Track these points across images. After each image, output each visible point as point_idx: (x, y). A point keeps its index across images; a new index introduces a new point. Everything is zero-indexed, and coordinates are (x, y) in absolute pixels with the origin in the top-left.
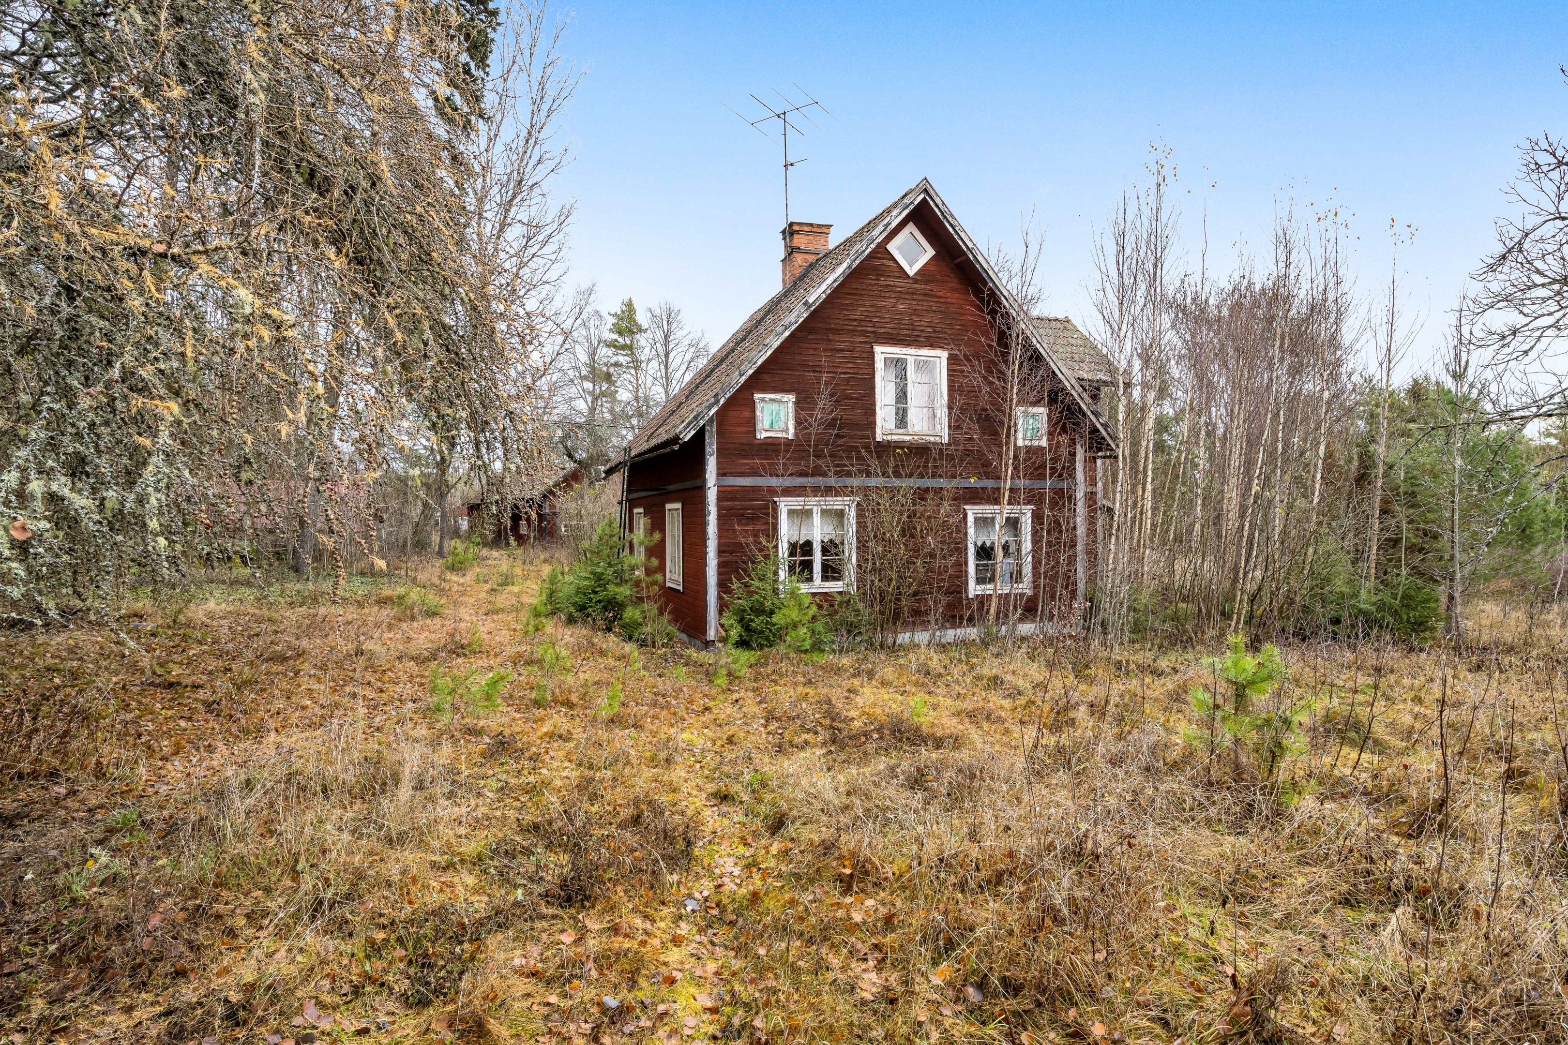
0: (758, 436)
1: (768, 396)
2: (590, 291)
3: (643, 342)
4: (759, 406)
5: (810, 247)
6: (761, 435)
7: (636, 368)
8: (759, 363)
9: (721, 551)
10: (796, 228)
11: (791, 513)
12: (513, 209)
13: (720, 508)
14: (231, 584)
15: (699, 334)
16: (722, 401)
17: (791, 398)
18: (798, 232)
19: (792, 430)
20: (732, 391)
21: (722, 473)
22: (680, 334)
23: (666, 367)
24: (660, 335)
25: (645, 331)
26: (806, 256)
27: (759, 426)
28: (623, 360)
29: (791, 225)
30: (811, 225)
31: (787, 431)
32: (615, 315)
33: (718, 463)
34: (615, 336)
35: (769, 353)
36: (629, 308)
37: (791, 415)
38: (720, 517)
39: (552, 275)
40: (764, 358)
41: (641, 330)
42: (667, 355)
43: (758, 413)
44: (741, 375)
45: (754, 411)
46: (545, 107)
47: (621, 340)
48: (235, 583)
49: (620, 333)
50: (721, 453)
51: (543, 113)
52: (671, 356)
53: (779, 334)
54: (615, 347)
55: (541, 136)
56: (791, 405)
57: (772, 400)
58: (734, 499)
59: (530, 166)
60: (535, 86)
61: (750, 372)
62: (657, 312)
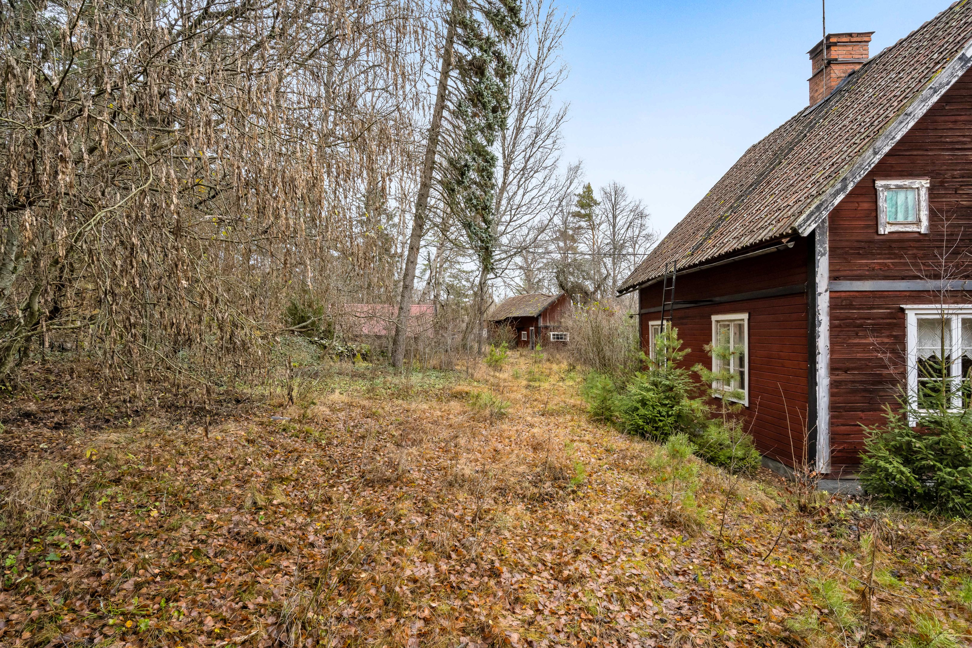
0: (881, 231)
1: (893, 183)
2: (577, 168)
3: (597, 212)
4: (882, 195)
5: (849, 58)
6: (884, 230)
7: (592, 229)
8: (898, 137)
9: (833, 369)
10: (833, 40)
11: (922, 324)
12: (525, 119)
13: (832, 317)
14: (353, 376)
15: (637, 203)
16: (850, 187)
17: (924, 183)
18: (835, 44)
19: (925, 222)
20: (863, 174)
21: (834, 277)
22: (623, 204)
23: (614, 227)
24: (609, 206)
25: (599, 204)
26: (844, 67)
27: (883, 218)
28: (583, 224)
29: (828, 37)
30: (850, 35)
31: (919, 222)
32: (579, 195)
33: (830, 264)
34: (578, 209)
35: (911, 124)
36: (588, 189)
37: (924, 204)
38: (832, 328)
39: (549, 162)
40: (905, 131)
41: (596, 204)
42: (615, 217)
43: (881, 203)
44: (875, 153)
45: (876, 202)
46: (547, 44)
47: (583, 211)
48: (356, 375)
49: (582, 207)
50: (833, 252)
51: (545, 50)
52: (617, 220)
53: (925, 100)
54: (578, 216)
55: (544, 65)
56: (924, 193)
57: (899, 187)
58: (850, 306)
59: (537, 86)
60: (541, 30)
61: (887, 149)
62: (608, 190)
